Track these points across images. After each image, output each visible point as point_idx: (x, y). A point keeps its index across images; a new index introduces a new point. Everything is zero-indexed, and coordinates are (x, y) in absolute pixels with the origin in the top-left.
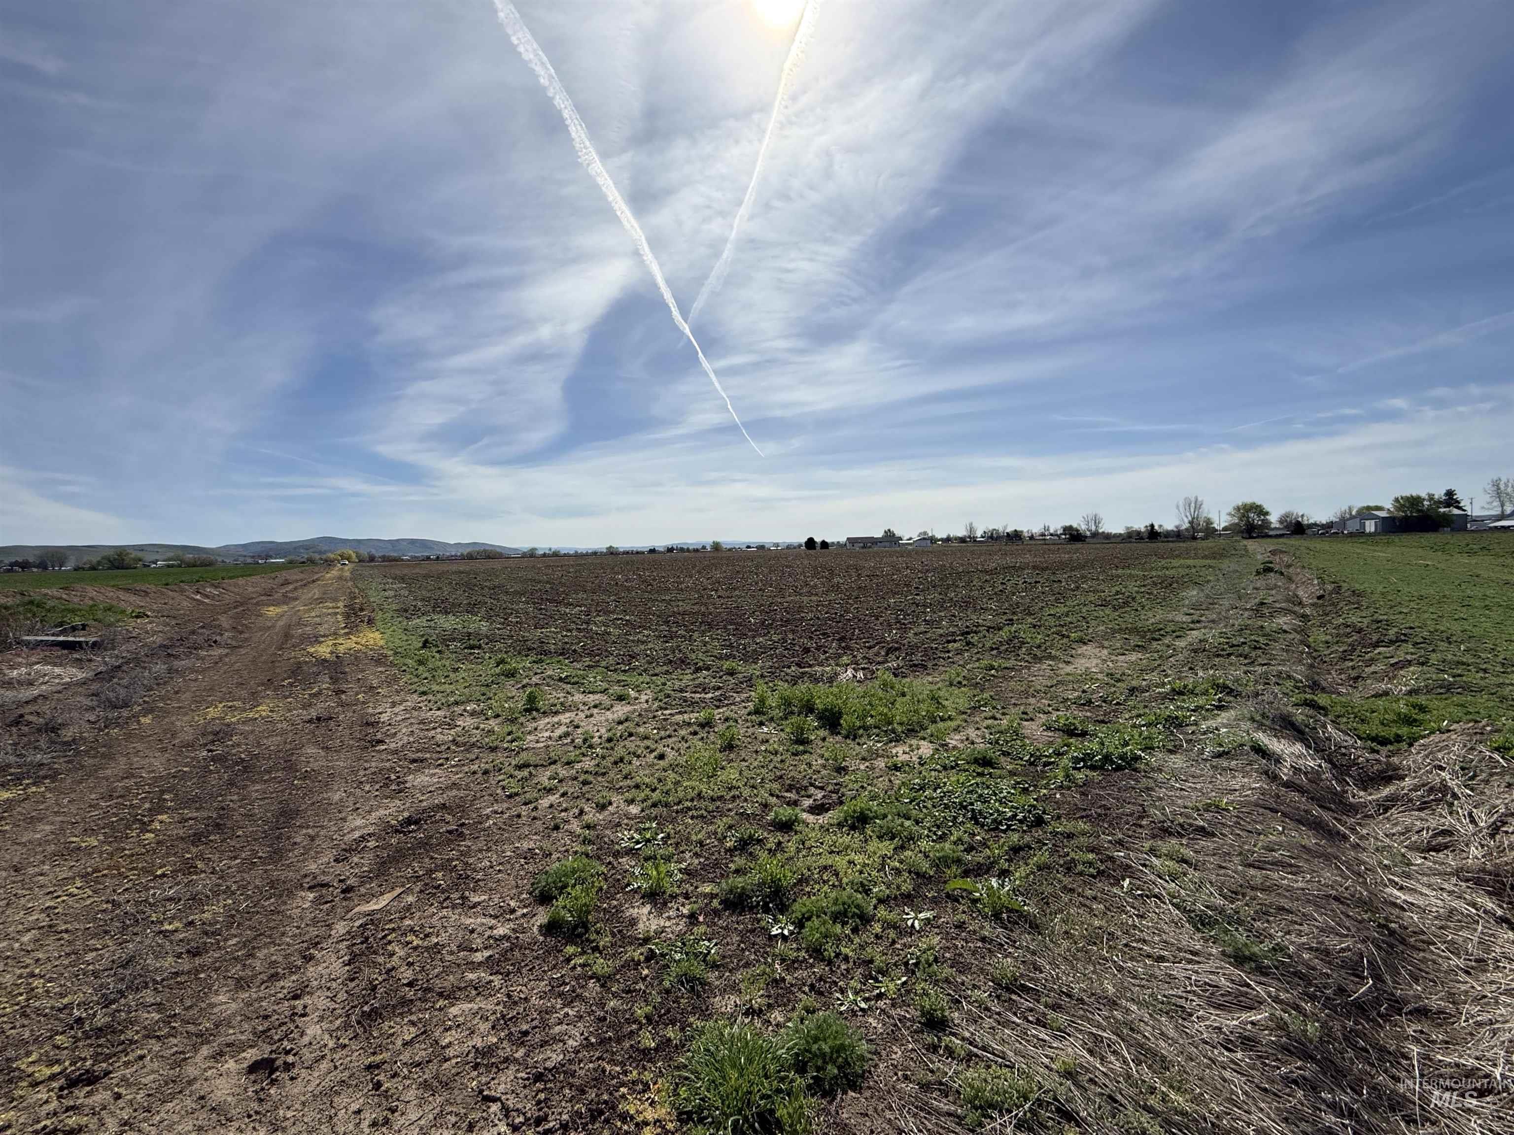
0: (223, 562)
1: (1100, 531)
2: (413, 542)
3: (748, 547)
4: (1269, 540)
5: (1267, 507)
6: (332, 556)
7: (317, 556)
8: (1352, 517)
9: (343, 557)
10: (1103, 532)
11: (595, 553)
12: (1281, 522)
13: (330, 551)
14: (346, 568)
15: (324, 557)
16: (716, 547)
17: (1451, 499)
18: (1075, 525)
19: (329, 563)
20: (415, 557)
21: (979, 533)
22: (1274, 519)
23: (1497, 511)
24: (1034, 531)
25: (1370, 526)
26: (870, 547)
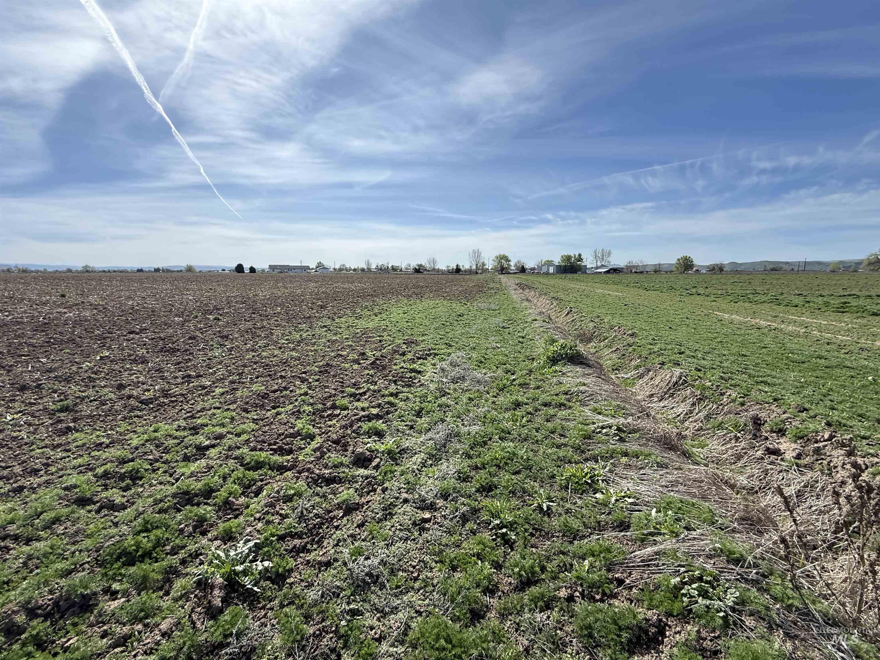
4: (510, 275)
5: (510, 258)
8: (542, 266)
12: (516, 265)
17: (580, 259)
18: (423, 264)
21: (373, 266)
22: (512, 263)
23: (594, 266)
25: (551, 270)
26: (287, 272)
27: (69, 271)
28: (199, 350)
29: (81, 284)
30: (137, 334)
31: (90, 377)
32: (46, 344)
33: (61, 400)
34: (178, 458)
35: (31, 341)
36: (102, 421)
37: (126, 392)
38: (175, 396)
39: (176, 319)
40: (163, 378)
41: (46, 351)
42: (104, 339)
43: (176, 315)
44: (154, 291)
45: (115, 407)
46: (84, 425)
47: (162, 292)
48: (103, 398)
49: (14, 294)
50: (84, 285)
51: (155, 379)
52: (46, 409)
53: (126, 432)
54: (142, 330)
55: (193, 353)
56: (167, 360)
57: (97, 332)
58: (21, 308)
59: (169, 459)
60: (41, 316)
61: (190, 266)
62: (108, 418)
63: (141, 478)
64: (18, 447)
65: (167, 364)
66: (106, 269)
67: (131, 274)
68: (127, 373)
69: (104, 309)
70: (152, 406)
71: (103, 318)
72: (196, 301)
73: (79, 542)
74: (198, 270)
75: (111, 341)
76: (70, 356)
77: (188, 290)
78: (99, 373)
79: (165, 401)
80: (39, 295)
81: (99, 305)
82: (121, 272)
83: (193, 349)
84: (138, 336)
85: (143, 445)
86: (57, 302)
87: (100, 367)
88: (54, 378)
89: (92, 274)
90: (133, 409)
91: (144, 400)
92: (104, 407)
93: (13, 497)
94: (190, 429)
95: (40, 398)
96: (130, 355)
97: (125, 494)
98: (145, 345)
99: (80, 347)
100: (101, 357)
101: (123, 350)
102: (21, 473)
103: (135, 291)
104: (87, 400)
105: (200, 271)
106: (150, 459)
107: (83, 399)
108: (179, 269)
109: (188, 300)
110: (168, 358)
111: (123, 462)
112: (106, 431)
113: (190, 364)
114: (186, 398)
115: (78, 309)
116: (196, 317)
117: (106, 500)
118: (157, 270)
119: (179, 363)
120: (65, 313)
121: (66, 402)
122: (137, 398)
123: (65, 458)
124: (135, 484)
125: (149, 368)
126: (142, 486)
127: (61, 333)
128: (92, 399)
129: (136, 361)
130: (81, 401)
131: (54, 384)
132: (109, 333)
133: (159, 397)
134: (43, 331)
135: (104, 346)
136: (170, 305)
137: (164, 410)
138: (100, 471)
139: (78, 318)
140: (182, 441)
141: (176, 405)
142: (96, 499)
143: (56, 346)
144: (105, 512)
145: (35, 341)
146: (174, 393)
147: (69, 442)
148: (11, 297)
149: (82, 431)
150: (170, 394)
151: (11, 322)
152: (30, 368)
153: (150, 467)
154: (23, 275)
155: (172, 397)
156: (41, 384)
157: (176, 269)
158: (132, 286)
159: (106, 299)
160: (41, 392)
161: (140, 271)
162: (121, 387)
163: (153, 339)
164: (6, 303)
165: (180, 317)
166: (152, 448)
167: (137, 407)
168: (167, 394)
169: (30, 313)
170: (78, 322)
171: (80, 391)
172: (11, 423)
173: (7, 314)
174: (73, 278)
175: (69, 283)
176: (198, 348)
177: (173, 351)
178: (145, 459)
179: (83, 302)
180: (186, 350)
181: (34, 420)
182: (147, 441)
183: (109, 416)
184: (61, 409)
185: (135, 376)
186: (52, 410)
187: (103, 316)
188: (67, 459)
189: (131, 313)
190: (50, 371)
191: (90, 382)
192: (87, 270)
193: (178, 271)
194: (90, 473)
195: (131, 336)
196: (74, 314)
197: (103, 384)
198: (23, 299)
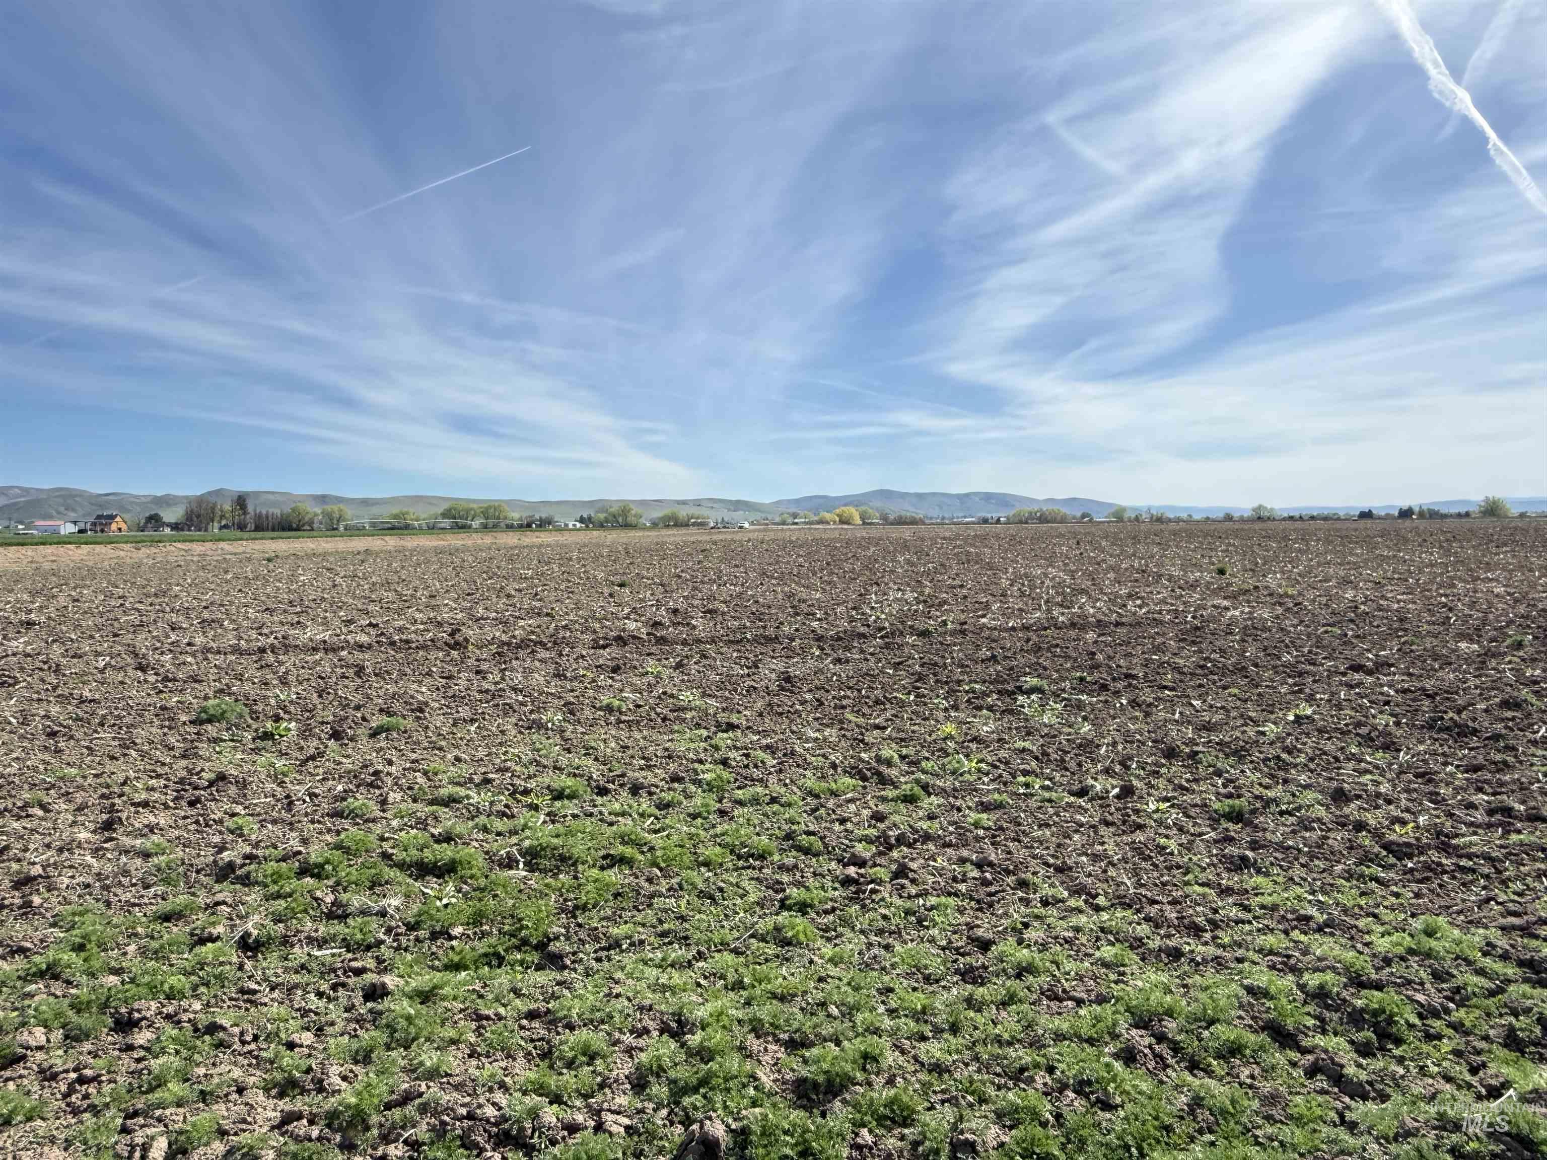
27: (1229, 518)
28: (1535, 743)
29: (1251, 547)
30: (1370, 673)
31: (1278, 758)
32: (1199, 671)
33: (1229, 796)
34: (1492, 1032)
35: (1177, 660)
36: (1303, 866)
37: (1351, 809)
38: (1469, 857)
39: (1463, 645)
40: (1435, 798)
41: (1200, 686)
42: (1300, 674)
43: (1462, 636)
44: (1402, 568)
45: (1330, 842)
46: (1272, 864)
47: (1421, 571)
48: (1303, 811)
49: (1147, 566)
50: (1256, 548)
51: (1415, 795)
52: (1206, 805)
53: (1357, 910)
54: (1382, 666)
55: (1514, 749)
56: (1444, 754)
57: (1286, 658)
58: (1159, 593)
59: (1468, 1024)
60: (1190, 612)
61: (1494, 502)
62: (1317, 862)
63: (1399, 1042)
64: (1166, 867)
65: (1446, 764)
66: (1296, 514)
67: (1348, 524)
68: (1351, 765)
69: (1296, 605)
70: (1410, 865)
71: (1295, 626)
72: (1516, 601)
73: (1276, 1122)
74: (1514, 511)
75: (1315, 681)
76: (1238, 703)
77: (1488, 567)
78: (1296, 753)
79: (1444, 861)
80: (1183, 568)
81: (1286, 595)
82: (1326, 519)
83: (1516, 737)
84: (1370, 679)
85: (1403, 959)
86: (1212, 583)
87: (1297, 739)
88: (1217, 744)
89: (1270, 524)
90: (1367, 859)
91: (1392, 843)
92: (1308, 835)
93: (1166, 965)
94: (1521, 963)
95: (1196, 781)
96: (1359, 725)
97: (1361, 1060)
98: (1387, 703)
99: (1257, 687)
100: (1296, 716)
101: (1339, 707)
102: (1176, 922)
103: (1356, 566)
104: (1273, 808)
105: (1522, 515)
106: (1418, 1002)
107: (1268, 802)
108: (1463, 510)
109: (1490, 597)
110: (1446, 749)
111: (1359, 982)
112: (1313, 892)
113: (1507, 778)
114: (1499, 872)
115: (1248, 602)
116: (1519, 645)
117: (1323, 1056)
118: (1406, 514)
119: (1476, 769)
120: (1227, 609)
121: (1237, 802)
122: (1377, 835)
123: (1243, 922)
124: (1382, 1049)
125: (1401, 766)
126: (1401, 1060)
127: (1222, 651)
128: (1284, 808)
129: (1372, 740)
130: (1264, 808)
131: (1217, 757)
132: (1310, 664)
133: (1429, 847)
134: (1194, 643)
135: (1301, 691)
136: (1445, 605)
137: (1440, 886)
138: (1313, 980)
139: (1250, 623)
140: (1501, 990)
141: (1472, 882)
142: (1306, 1042)
143: (1216, 677)
144: (1321, 1082)
145: (1181, 661)
146: (1466, 846)
147: (1247, 892)
148: (1144, 571)
149: (1267, 874)
150: (1456, 847)
151: (1147, 618)
152: (1177, 716)
153: (1417, 1021)
154: (1158, 527)
155: (1460, 857)
156: (1197, 753)
157: (1454, 510)
158: (1351, 554)
159: (1298, 582)
160: (1197, 768)
161: (1366, 515)
162: (1340, 796)
163: (1405, 691)
164: (1136, 581)
165: (1472, 641)
166: (1422, 974)
167: (1377, 855)
168: (1449, 845)
169: (1172, 605)
170: (1252, 631)
171: (1260, 784)
172: (1155, 816)
173: (1139, 602)
174: (1236, 533)
175: (1229, 544)
176: (1531, 736)
177: (1462, 732)
178: (1408, 997)
179: (1256, 588)
180: (1496, 737)
181: (1187, 822)
182: (1411, 952)
183: (1318, 858)
184: (1229, 813)
185: (1369, 777)
186: (1216, 811)
187: (1295, 621)
188: (1247, 927)
189: (1352, 621)
190: (1208, 727)
191: (1279, 768)
192: (1260, 517)
193: (1459, 515)
194: (1290, 977)
195: (1356, 676)
196: (1242, 612)
197: (1303, 778)
198: (1160, 576)
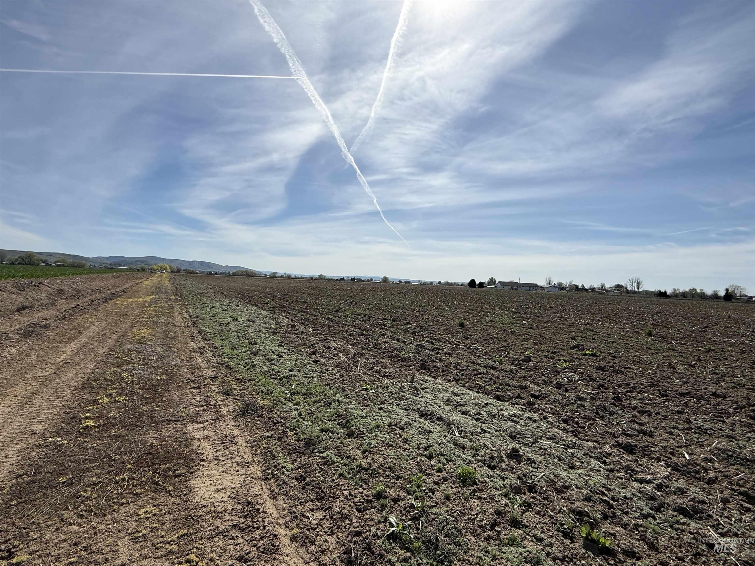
0: (94, 266)
1: (640, 290)
2: (201, 263)
3: (400, 281)
6: (155, 267)
7: (147, 267)
9: (161, 268)
10: (643, 291)
11: (311, 278)
13: (155, 265)
14: (164, 275)
15: (150, 267)
16: (385, 280)
19: (152, 271)
20: (203, 272)
24: (595, 286)
